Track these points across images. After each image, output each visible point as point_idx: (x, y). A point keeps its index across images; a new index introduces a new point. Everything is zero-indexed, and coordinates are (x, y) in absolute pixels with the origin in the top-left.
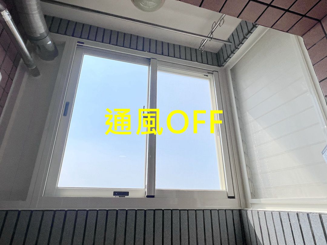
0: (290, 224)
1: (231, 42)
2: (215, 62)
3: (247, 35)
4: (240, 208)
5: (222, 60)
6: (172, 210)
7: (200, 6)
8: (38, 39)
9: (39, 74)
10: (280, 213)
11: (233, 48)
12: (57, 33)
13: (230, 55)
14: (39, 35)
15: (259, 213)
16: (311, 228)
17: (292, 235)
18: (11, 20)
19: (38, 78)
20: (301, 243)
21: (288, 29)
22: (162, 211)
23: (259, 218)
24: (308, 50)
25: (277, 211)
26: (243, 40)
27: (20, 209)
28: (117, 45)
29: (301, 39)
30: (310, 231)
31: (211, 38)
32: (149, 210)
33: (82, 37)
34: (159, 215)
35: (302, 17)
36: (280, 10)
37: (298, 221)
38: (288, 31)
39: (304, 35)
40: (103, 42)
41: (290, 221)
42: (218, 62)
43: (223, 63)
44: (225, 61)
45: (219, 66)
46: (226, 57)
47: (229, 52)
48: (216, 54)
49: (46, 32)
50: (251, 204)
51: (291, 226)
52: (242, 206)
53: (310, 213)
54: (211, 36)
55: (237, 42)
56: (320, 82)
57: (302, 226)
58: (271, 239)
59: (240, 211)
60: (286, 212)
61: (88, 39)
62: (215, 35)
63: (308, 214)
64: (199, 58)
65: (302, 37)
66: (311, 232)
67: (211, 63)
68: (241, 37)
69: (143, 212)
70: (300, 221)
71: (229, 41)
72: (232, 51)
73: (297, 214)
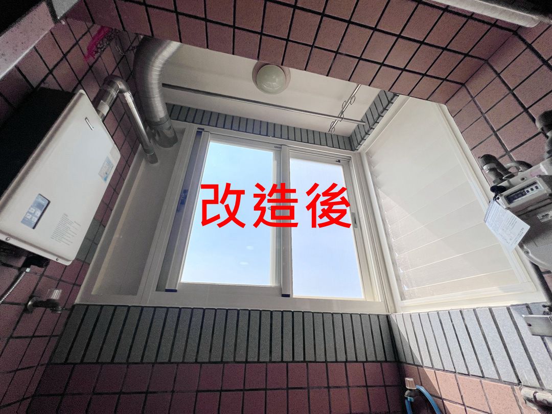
0: (453, 325)
1: (365, 122)
2: (348, 146)
3: (382, 113)
4: (388, 314)
5: (356, 143)
6: (303, 313)
7: (327, 76)
8: (157, 124)
9: (157, 162)
10: (438, 313)
11: (367, 128)
12: (177, 119)
13: (364, 137)
14: (159, 120)
15: (412, 316)
16: (480, 327)
17: (456, 339)
18: (132, 103)
19: (156, 165)
20: (470, 348)
21: (428, 97)
22: (291, 313)
23: (412, 323)
24: (453, 117)
25: (435, 311)
26: (378, 118)
27: (130, 305)
28: (239, 131)
29: (445, 107)
30: (480, 331)
31: (342, 118)
32: (276, 311)
33: (203, 123)
34: (288, 317)
35: (442, 81)
36: (416, 75)
37: (462, 320)
38: (428, 98)
39: (446, 102)
40: (224, 128)
41: (452, 322)
42: (351, 146)
43: (357, 147)
44: (359, 144)
45: (352, 150)
46: (359, 139)
47: (363, 133)
48: (349, 137)
49: (166, 116)
50: (402, 307)
51: (454, 329)
52: (390, 310)
53: (477, 308)
54: (342, 116)
55: (371, 121)
56: (471, 150)
57: (468, 327)
58: (430, 349)
59: (387, 317)
60: (447, 310)
61: (209, 125)
62: (346, 115)
63: (474, 310)
64: (330, 142)
65: (445, 104)
66: (480, 333)
67: (344, 148)
68: (376, 116)
69: (269, 313)
70: (466, 319)
71: (362, 121)
72: (367, 131)
73: (461, 312)
